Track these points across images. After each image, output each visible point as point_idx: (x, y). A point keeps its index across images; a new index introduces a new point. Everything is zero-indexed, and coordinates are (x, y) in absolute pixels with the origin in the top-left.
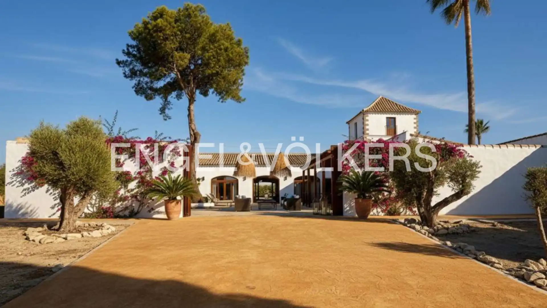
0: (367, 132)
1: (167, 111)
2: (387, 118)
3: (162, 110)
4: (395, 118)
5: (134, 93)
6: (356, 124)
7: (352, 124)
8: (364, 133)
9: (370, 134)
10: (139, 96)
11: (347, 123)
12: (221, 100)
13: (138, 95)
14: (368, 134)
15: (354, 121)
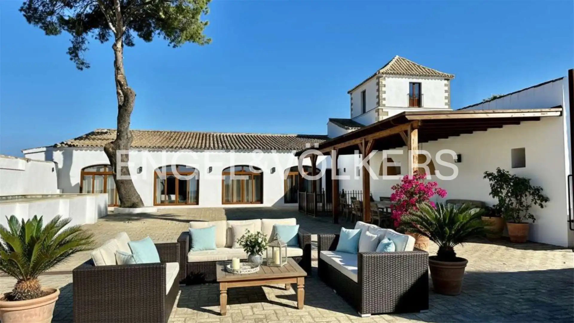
0: (384, 102)
1: (81, 54)
2: (410, 83)
3: (74, 52)
4: (420, 84)
5: (24, 19)
6: (364, 93)
7: (358, 94)
8: (378, 103)
9: (386, 106)
10: (32, 25)
11: (348, 93)
12: (173, 44)
13: (30, 23)
14: (384, 105)
15: (361, 89)
